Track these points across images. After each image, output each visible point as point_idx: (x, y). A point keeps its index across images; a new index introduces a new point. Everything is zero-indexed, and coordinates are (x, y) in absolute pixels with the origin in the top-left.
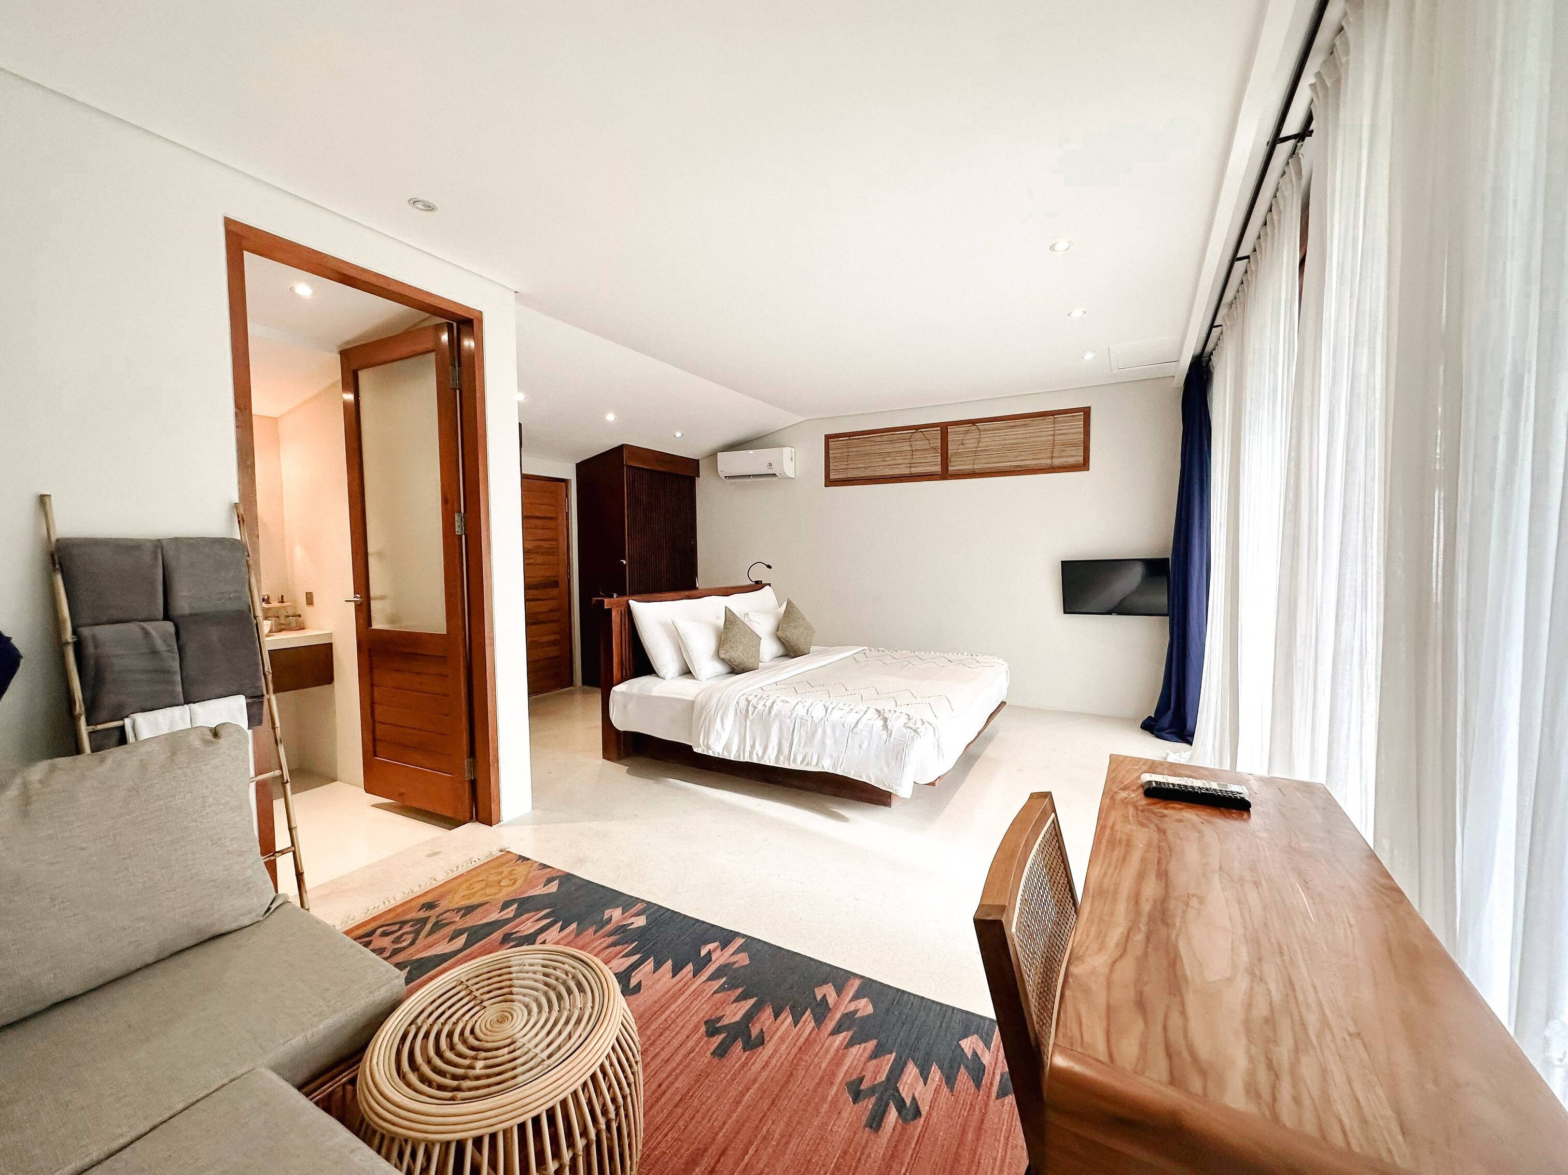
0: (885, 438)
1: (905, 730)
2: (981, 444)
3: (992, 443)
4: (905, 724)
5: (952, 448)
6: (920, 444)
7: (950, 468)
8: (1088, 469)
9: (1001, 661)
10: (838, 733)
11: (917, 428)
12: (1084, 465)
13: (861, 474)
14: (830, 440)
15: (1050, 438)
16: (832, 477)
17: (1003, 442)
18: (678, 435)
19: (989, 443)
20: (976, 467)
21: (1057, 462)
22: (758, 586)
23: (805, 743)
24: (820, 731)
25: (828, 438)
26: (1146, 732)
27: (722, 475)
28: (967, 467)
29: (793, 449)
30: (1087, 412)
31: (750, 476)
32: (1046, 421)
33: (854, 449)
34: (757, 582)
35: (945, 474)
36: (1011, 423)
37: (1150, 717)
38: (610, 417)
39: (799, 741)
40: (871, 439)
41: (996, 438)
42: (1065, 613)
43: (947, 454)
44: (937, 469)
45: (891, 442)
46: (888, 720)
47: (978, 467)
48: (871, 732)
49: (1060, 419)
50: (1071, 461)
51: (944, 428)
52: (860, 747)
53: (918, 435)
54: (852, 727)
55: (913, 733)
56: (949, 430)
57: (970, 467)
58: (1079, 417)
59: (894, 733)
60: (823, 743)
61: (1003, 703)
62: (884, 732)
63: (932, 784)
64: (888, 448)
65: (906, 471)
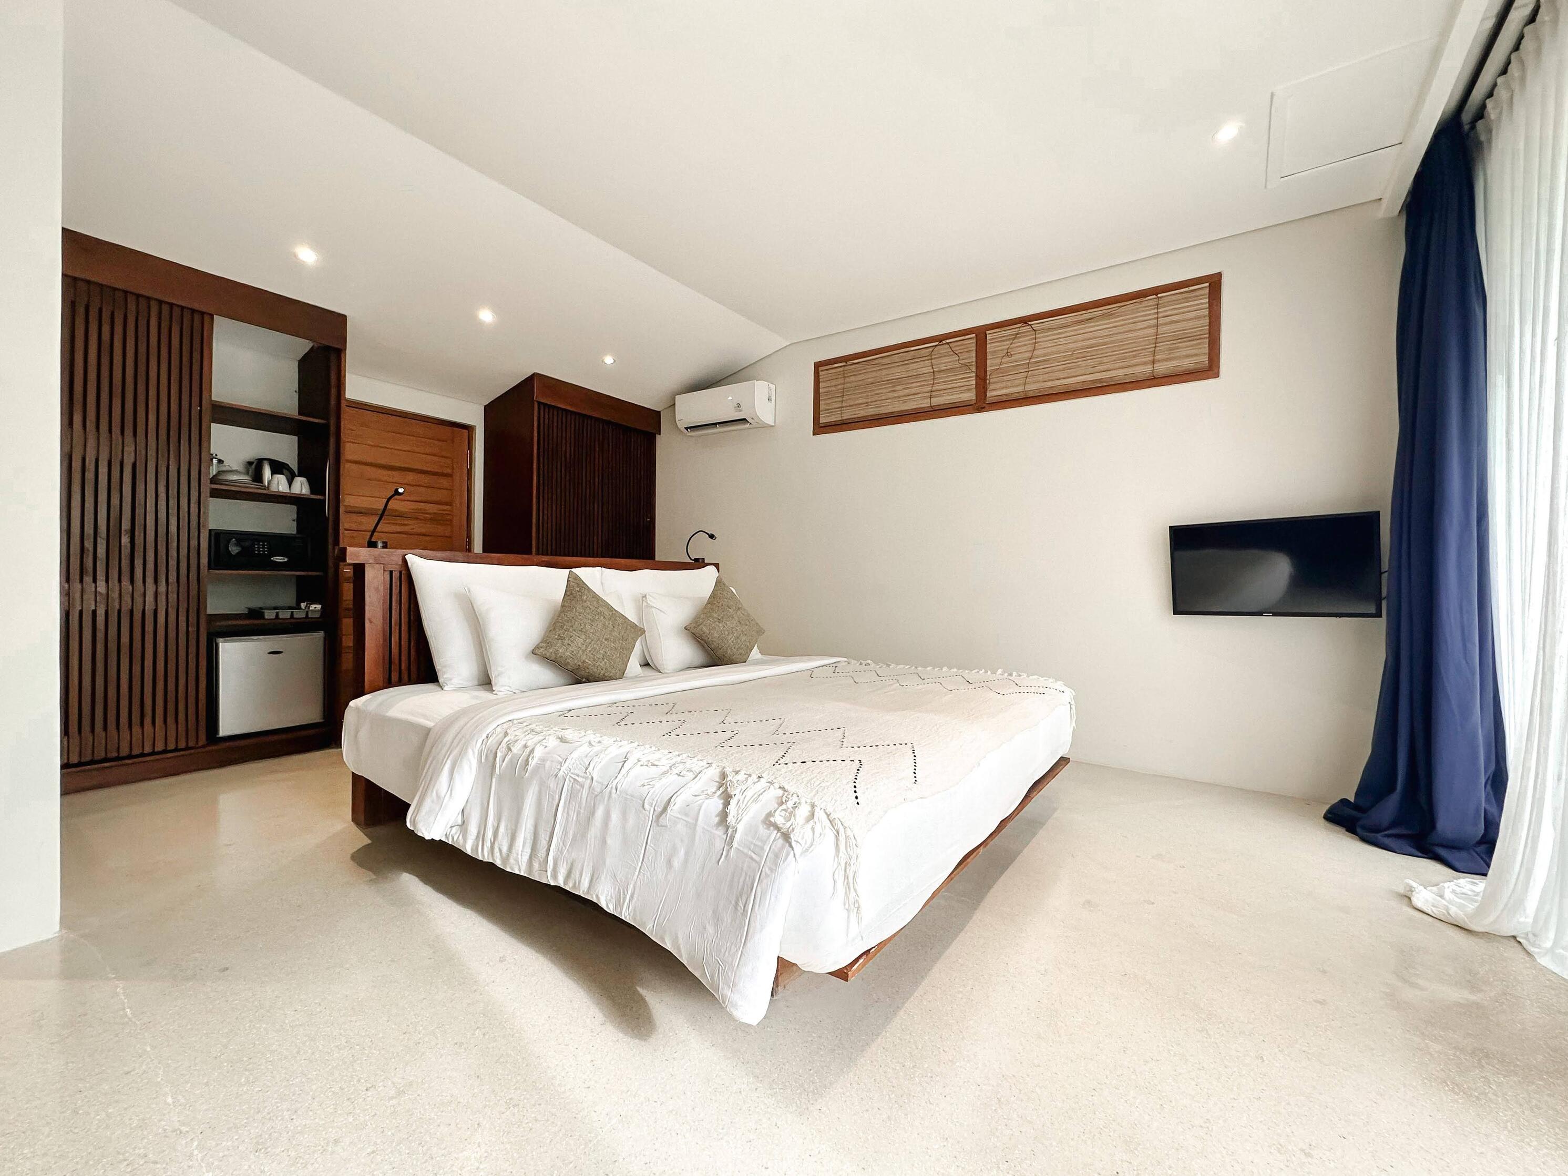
0: (896, 358)
1: (763, 831)
2: (1036, 353)
3: (1054, 349)
4: (770, 814)
5: (991, 364)
6: (945, 361)
7: (989, 394)
8: (1217, 375)
9: (1059, 685)
10: (631, 822)
11: (940, 339)
12: (1210, 369)
13: (862, 413)
14: (820, 369)
15: (1153, 331)
16: (823, 420)
17: (1071, 346)
18: (609, 360)
19: (1049, 350)
20: (1028, 388)
21: (1162, 368)
22: (699, 563)
23: (574, 839)
24: (600, 813)
25: (818, 365)
26: (1338, 828)
27: (681, 425)
28: (1015, 389)
29: (772, 386)
30: (1214, 283)
31: (715, 424)
32: (1144, 304)
33: (852, 379)
34: (696, 560)
35: (981, 404)
36: (1085, 315)
37: (1344, 802)
38: (486, 316)
39: (565, 832)
40: (876, 362)
41: (1062, 341)
42: (1176, 612)
43: (986, 372)
44: (970, 396)
45: (904, 363)
46: (733, 802)
47: (1033, 387)
48: (693, 827)
49: (1165, 300)
50: (1187, 364)
51: (980, 334)
52: (669, 863)
53: (944, 349)
54: (659, 810)
55: (781, 841)
56: (989, 337)
57: (1020, 389)
58: (1202, 292)
59: (738, 837)
60: (604, 842)
61: (1063, 761)
62: (720, 832)
63: (842, 974)
64: (898, 372)
65: (925, 404)
